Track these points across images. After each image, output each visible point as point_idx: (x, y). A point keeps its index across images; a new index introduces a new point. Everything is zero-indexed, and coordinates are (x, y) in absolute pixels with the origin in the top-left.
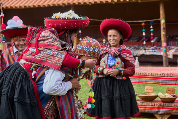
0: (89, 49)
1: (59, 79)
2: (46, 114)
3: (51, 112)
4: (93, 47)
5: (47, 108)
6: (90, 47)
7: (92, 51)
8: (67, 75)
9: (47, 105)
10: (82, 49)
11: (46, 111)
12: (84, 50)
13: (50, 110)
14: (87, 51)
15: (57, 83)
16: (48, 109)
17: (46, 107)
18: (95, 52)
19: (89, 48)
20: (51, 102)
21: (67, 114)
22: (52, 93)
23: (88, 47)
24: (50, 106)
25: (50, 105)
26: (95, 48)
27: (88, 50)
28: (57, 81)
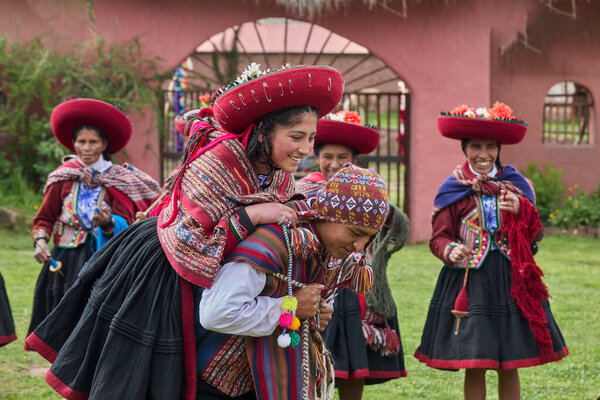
0: (343, 203)
1: (242, 290)
2: (215, 378)
3: (231, 374)
4: (356, 198)
5: (219, 361)
6: (348, 198)
7: (354, 210)
8: (276, 277)
9: (221, 352)
10: (327, 204)
11: (217, 369)
12: (330, 206)
13: (228, 369)
14: (338, 207)
15: (235, 300)
16: (222, 363)
17: (217, 358)
18: (363, 211)
19: (346, 200)
20: (233, 344)
21: (274, 389)
22: (220, 327)
23: (344, 198)
24: (227, 357)
25: (230, 353)
26: (364, 199)
27: (342, 207)
28: (235, 296)
